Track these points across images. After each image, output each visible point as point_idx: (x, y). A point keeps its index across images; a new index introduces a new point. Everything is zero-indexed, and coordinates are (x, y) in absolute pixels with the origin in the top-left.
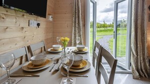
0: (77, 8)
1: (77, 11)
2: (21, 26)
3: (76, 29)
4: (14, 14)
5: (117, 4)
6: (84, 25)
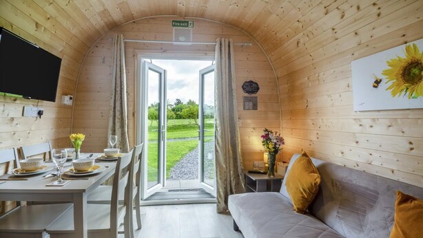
0: (118, 82)
1: (118, 89)
2: (11, 116)
3: (117, 120)
4: (3, 100)
5: (203, 75)
6: (134, 115)
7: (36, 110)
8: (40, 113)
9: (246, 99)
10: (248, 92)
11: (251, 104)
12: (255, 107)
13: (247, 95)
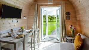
7: (16, 21)
8: (17, 21)
9: (67, 17)
10: (67, 15)
11: (68, 18)
12: (69, 19)
13: (67, 16)
